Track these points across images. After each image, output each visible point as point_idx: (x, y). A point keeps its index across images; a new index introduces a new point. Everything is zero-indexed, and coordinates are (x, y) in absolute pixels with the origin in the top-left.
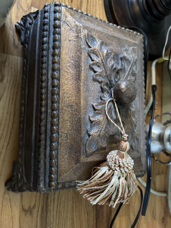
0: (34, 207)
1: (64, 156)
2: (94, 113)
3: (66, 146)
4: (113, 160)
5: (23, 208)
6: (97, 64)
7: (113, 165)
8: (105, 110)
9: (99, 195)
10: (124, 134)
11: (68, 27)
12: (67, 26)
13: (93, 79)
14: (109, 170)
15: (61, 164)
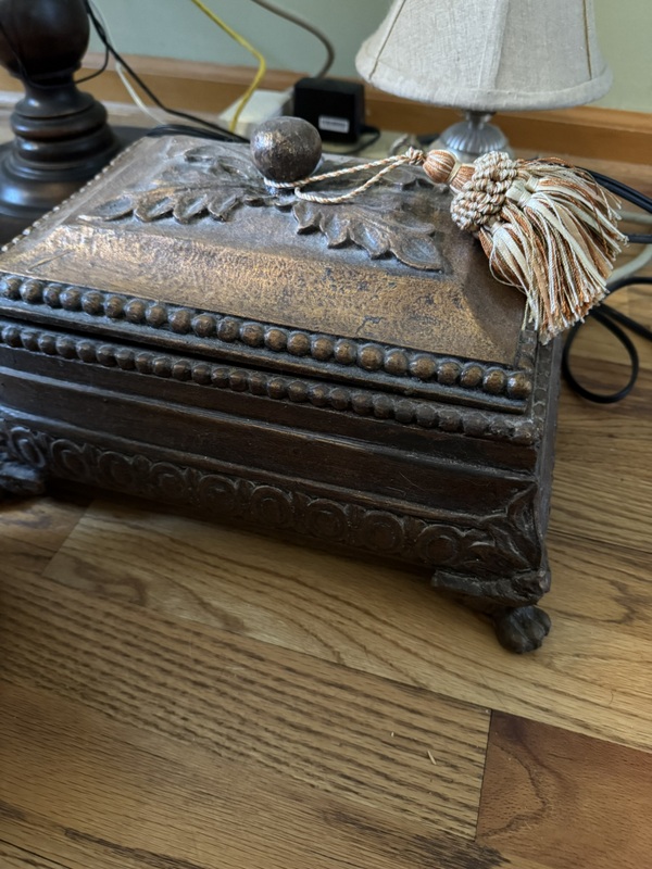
0: (622, 588)
1: (435, 338)
2: (323, 234)
3: (403, 327)
4: (475, 198)
5: (619, 622)
6: (185, 205)
7: (488, 198)
8: (324, 204)
9: (575, 260)
10: (403, 158)
11: (53, 262)
12: (48, 266)
13: (225, 221)
14: (504, 221)
15: (456, 346)
